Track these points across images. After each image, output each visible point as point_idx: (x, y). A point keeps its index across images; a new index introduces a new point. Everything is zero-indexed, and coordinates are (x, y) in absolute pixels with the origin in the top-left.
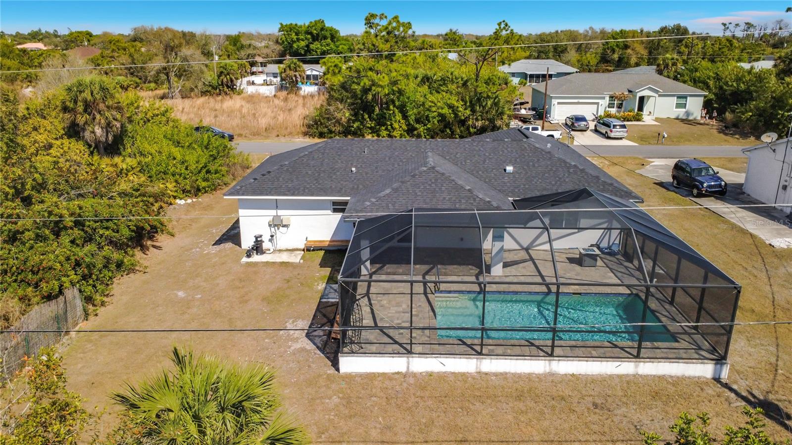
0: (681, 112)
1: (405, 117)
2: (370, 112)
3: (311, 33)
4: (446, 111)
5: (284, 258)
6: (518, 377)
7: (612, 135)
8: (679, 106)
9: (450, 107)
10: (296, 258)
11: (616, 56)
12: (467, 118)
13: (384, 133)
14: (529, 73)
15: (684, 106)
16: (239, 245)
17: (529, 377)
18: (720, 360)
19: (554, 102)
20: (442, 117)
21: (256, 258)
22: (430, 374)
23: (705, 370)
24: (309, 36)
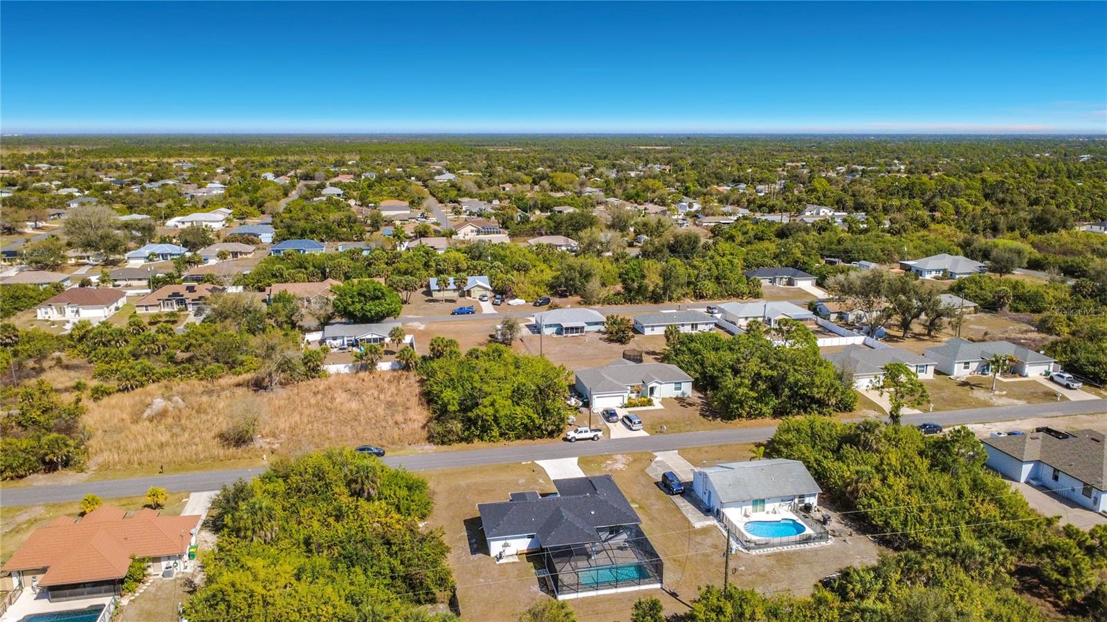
0: (678, 393)
1: (498, 424)
2: (475, 424)
3: (364, 296)
4: (526, 421)
5: (511, 560)
6: (608, 595)
7: (634, 428)
8: (676, 389)
9: (529, 417)
10: (516, 559)
11: (635, 285)
12: (541, 425)
13: (486, 438)
14: (565, 325)
15: (680, 389)
16: (489, 555)
17: (611, 594)
18: (662, 582)
19: (594, 397)
20: (525, 426)
21: (501, 561)
22: (584, 598)
23: (658, 586)
24: (363, 298)
